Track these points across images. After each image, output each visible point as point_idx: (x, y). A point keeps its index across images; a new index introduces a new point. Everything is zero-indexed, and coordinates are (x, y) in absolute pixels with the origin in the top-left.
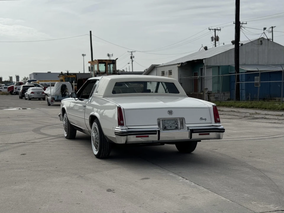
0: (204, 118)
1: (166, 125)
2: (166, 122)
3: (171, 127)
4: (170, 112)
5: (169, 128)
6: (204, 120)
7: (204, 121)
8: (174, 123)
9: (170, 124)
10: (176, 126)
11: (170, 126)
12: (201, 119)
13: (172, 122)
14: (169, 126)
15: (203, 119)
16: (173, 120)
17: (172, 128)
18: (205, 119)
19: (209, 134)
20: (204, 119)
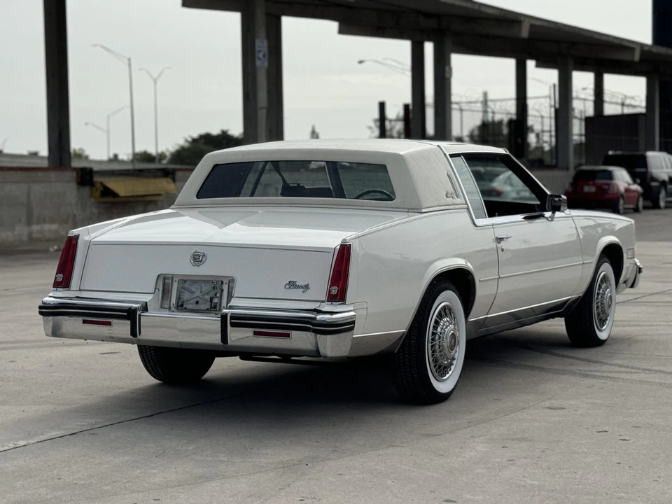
0: (303, 284)
1: (186, 296)
2: (186, 286)
3: (197, 302)
4: (198, 259)
5: (190, 307)
6: (302, 290)
7: (297, 294)
8: (208, 293)
9: (198, 293)
10: (216, 300)
11: (196, 300)
12: (292, 285)
13: (204, 289)
14: (192, 301)
15: (298, 287)
16: (207, 282)
17: (198, 307)
18: (306, 287)
19: (288, 336)
20: (302, 287)
